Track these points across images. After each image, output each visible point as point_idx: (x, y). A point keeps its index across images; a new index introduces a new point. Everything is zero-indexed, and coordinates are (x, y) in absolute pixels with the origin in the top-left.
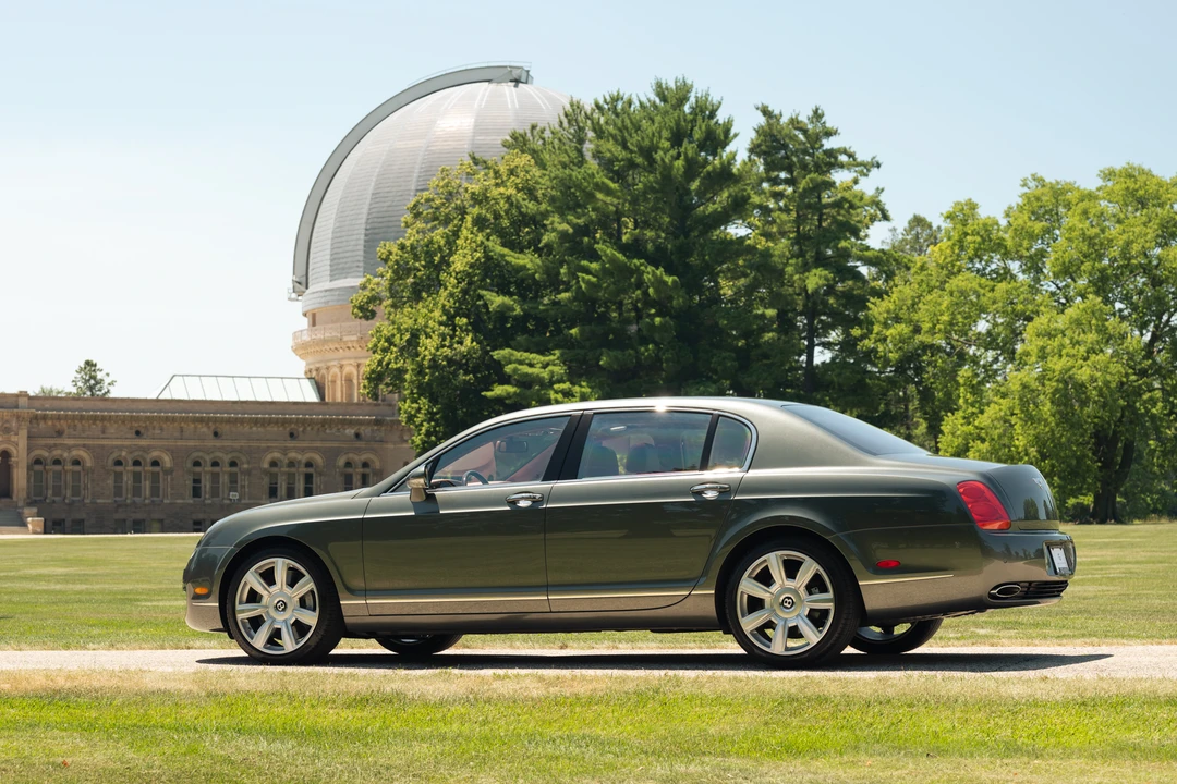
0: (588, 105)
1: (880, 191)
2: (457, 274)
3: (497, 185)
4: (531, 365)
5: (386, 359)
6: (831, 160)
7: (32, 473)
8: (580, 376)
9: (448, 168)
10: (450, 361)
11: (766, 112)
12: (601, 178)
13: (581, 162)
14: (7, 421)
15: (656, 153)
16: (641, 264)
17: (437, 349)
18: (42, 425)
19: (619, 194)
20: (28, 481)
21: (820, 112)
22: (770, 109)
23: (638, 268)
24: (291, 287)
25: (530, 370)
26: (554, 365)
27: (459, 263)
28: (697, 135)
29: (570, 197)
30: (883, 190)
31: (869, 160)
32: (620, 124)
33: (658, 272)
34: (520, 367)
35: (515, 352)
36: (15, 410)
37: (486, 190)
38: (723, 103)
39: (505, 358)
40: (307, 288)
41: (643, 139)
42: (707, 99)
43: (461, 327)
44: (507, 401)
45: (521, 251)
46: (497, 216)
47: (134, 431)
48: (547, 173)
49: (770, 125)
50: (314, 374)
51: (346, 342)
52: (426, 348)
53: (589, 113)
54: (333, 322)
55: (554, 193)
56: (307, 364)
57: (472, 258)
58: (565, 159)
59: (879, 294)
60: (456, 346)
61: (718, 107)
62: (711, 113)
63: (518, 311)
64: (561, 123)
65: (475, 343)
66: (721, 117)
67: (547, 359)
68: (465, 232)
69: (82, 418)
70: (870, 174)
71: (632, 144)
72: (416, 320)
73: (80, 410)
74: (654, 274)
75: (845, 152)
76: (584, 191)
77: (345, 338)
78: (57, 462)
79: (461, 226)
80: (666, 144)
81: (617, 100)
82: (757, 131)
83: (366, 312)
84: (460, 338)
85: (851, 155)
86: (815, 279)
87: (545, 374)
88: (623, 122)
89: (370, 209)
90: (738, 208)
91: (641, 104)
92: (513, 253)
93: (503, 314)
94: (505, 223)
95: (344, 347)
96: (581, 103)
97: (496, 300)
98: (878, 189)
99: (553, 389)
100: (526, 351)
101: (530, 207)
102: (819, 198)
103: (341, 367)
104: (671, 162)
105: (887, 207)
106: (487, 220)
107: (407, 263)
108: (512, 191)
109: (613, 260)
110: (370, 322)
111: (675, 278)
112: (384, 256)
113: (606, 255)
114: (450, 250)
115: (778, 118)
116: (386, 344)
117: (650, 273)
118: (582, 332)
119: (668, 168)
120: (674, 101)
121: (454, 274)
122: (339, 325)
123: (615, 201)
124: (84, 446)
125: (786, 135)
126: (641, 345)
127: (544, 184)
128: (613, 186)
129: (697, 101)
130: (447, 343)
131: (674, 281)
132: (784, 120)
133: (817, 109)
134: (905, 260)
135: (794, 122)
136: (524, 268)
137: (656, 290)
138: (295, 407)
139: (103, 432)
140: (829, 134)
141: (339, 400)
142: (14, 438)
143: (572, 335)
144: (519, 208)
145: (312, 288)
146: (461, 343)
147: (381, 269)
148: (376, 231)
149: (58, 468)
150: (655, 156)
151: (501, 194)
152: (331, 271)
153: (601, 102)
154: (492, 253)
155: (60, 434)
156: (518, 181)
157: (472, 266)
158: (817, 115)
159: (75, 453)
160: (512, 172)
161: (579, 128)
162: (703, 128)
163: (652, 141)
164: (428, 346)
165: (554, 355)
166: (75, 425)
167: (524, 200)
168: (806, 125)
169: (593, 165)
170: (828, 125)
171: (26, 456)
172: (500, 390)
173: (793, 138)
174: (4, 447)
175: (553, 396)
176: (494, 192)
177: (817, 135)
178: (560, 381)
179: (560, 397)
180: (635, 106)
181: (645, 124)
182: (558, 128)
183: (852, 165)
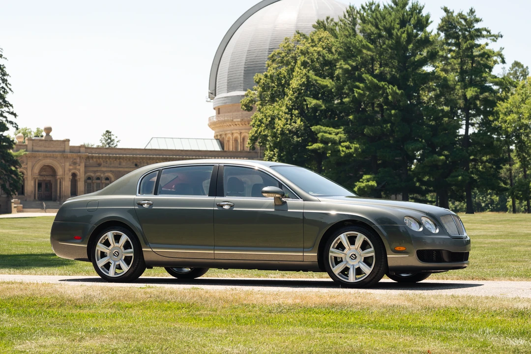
0: (358, 7)
1: (502, 49)
2: (293, 89)
3: (312, 46)
4: (330, 134)
5: (259, 130)
6: (479, 33)
7: (86, 184)
8: (354, 139)
9: (288, 38)
10: (290, 131)
11: (446, 10)
12: (365, 42)
13: (355, 35)
14: (75, 159)
15: (394, 30)
16: (385, 84)
17: (284, 125)
18: (91, 161)
19: (374, 50)
20: (85, 188)
21: (473, 10)
22: (448, 9)
23: (383, 86)
24: (208, 95)
25: (329, 136)
26: (341, 133)
27: (295, 83)
28: (413, 21)
29: (349, 53)
30: (503, 49)
31: (497, 34)
32: (375, 16)
33: (394, 88)
34: (325, 134)
35: (322, 127)
36: (79, 154)
37: (308, 48)
38: (425, 6)
39: (317, 130)
40: (215, 96)
41: (386, 23)
42: (417, 4)
43: (295, 115)
44: (319, 151)
45: (325, 78)
46: (312, 61)
47: (134, 164)
48: (339, 40)
49: (448, 16)
50: (219, 137)
51: (235, 122)
52: (279, 125)
53: (359, 10)
54: (229, 112)
55: (341, 50)
56: (215, 133)
57: (301, 81)
58: (347, 33)
59: (502, 100)
60: (293, 124)
61: (423, 8)
62: (419, 11)
63: (323, 107)
64: (345, 16)
65: (302, 123)
66: (424, 13)
67: (338, 130)
68: (297, 69)
69: (110, 158)
70: (498, 41)
71: (381, 26)
72: (273, 112)
73: (109, 154)
74: (392, 89)
75: (486, 30)
76: (357, 49)
77: (235, 120)
78: (98, 178)
79: (295, 66)
80: (398, 26)
81: (372, 5)
82: (442, 20)
83: (249, 108)
84: (295, 120)
85: (488, 32)
86: (470, 93)
87: (337, 138)
88: (376, 15)
89: (247, 58)
90: (432, 57)
91: (385, 7)
92: (321, 79)
93: (316, 108)
94: (317, 65)
95: (234, 124)
96: (355, 7)
97: (312, 102)
98: (501, 48)
99: (341, 145)
100: (327, 127)
101: (329, 57)
102: (472, 52)
103: (232, 134)
104: (401, 35)
105: (505, 57)
106: (308, 63)
107: (268, 84)
108: (320, 49)
109: (371, 82)
110: (251, 112)
111: (402, 91)
112: (257, 81)
113: (368, 80)
114: (290, 77)
115: (452, 13)
116: (259, 123)
117: (391, 89)
118: (355, 118)
119: (398, 38)
120: (401, 5)
121: (291, 89)
122: (231, 114)
123: (372, 54)
124: (111, 171)
125: (457, 21)
126: (385, 124)
127: (336, 44)
128: (371, 46)
129: (413, 5)
130: (289, 122)
131: (402, 93)
132: (455, 14)
133: (472, 9)
134: (515, 83)
135: (461, 15)
136: (327, 86)
137: (393, 97)
138: (211, 153)
139: (120, 164)
140: (477, 21)
141: (231, 150)
142: (78, 167)
143: (350, 119)
144: (324, 57)
145: (218, 96)
146: (295, 122)
147: (255, 87)
148: (249, 69)
149: (98, 181)
150: (393, 32)
151: (314, 50)
152: (228, 88)
153: (364, 5)
154: (311, 79)
155: (99, 165)
156: (323, 44)
157: (301, 85)
158: (472, 12)
159: (106, 174)
160: (320, 40)
161: (353, 18)
162: (416, 18)
163: (391, 24)
164: (279, 124)
165: (341, 128)
166: (107, 161)
167: (326, 53)
168: (466, 16)
169: (360, 36)
170: (477, 17)
171: (83, 176)
172: (315, 146)
173: (459, 23)
174: (73, 171)
175: (341, 148)
176: (311, 50)
177: (472, 21)
178: (344, 142)
179: (344, 149)
180: (382, 8)
181: (387, 17)
182: (343, 18)
183: (489, 36)
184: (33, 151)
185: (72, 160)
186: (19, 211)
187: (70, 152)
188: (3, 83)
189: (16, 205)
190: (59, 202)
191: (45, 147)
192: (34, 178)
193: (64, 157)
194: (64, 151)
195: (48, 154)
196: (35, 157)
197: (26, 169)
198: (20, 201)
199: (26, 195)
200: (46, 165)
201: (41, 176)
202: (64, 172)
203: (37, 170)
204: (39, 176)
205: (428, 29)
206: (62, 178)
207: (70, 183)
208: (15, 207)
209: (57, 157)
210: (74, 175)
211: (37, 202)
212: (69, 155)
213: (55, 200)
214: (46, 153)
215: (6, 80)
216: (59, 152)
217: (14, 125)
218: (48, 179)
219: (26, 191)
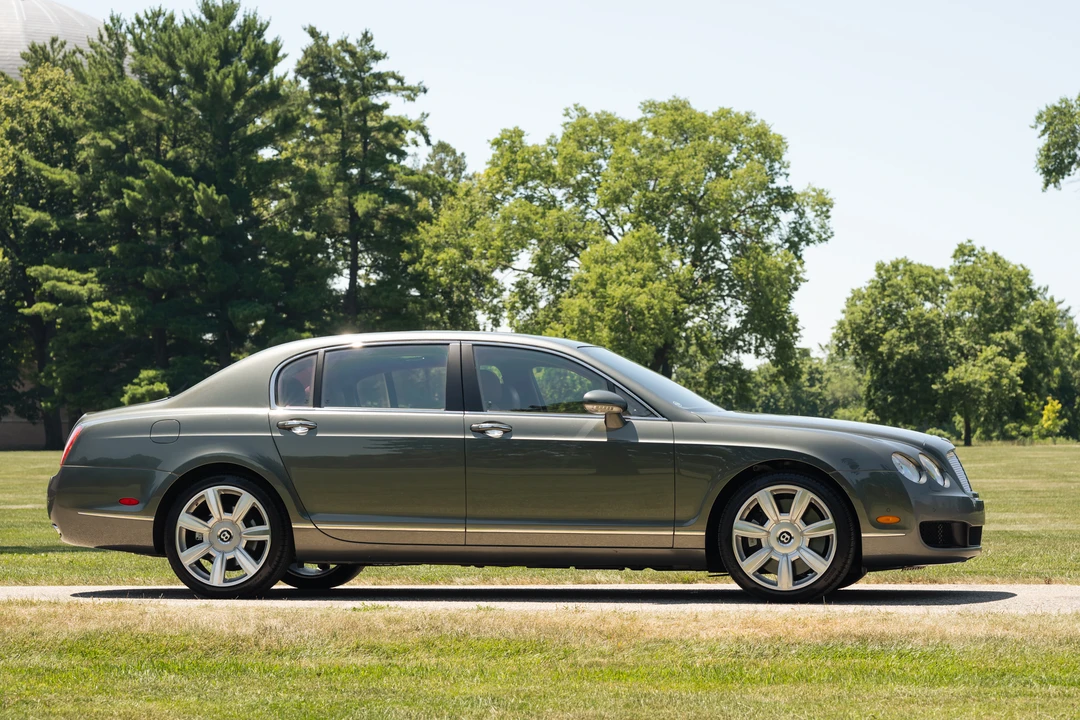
0: (129, 19)
1: (425, 116)
3: (30, 98)
4: (69, 282)
6: (381, 83)
8: (119, 294)
11: (313, 33)
12: (146, 93)
13: (122, 76)
15: (208, 70)
16: (189, 182)
19: (165, 110)
21: (369, 35)
22: (318, 30)
23: (185, 186)
25: (69, 288)
26: (92, 282)
28: (246, 53)
29: (109, 115)
30: (428, 115)
31: (416, 85)
32: (166, 40)
33: (210, 191)
34: (59, 284)
35: (53, 269)
37: (20, 102)
38: (271, 23)
39: (42, 274)
41: (192, 56)
42: (255, 18)
45: (56, 166)
46: (29, 129)
48: (89, 87)
49: (318, 46)
53: (130, 27)
55: (90, 107)
57: (5, 172)
58: (106, 73)
59: (428, 218)
61: (267, 27)
62: (258, 32)
63: (54, 226)
64: (101, 37)
65: (6, 259)
66: (269, 37)
67: (85, 276)
70: (417, 99)
71: (181, 60)
74: (204, 192)
75: (394, 76)
76: (130, 106)
80: (217, 63)
81: (159, 16)
82: (305, 52)
85: (400, 80)
86: (363, 204)
87: (84, 291)
88: (170, 37)
90: (286, 126)
91: (187, 21)
92: (49, 168)
93: (38, 229)
94: (41, 138)
96: (122, 18)
97: (32, 216)
98: (423, 114)
99: (92, 307)
100: (63, 267)
101: (67, 121)
102: (365, 121)
104: (223, 80)
105: (430, 132)
106: (19, 133)
108: (46, 105)
109: (160, 177)
111: (225, 196)
113: (154, 171)
115: (325, 39)
117: (202, 192)
118: (121, 251)
119: (218, 87)
120: (222, 20)
123: (161, 118)
125: (335, 57)
126: (187, 264)
127: (83, 96)
128: (160, 102)
129: (245, 20)
131: (224, 200)
132: (332, 42)
133: (367, 33)
134: (450, 186)
135: (343, 44)
136: (61, 182)
137: (205, 208)
140: (377, 57)
143: (111, 252)
144: (54, 122)
150: (205, 73)
151: (34, 107)
153: (142, 16)
154: (27, 168)
156: (53, 94)
157: (4, 179)
158: (366, 38)
160: (45, 85)
161: (119, 42)
162: (252, 47)
163: (201, 58)
165: (92, 272)
167: (60, 114)
168: (355, 48)
169: (134, 80)
170: (376, 49)
172: (38, 307)
173: (340, 60)
175: (93, 315)
176: (28, 105)
177: (365, 57)
178: (99, 299)
179: (100, 315)
180: (179, 22)
181: (194, 42)
182: (97, 41)
183: (400, 89)
205: (278, 71)
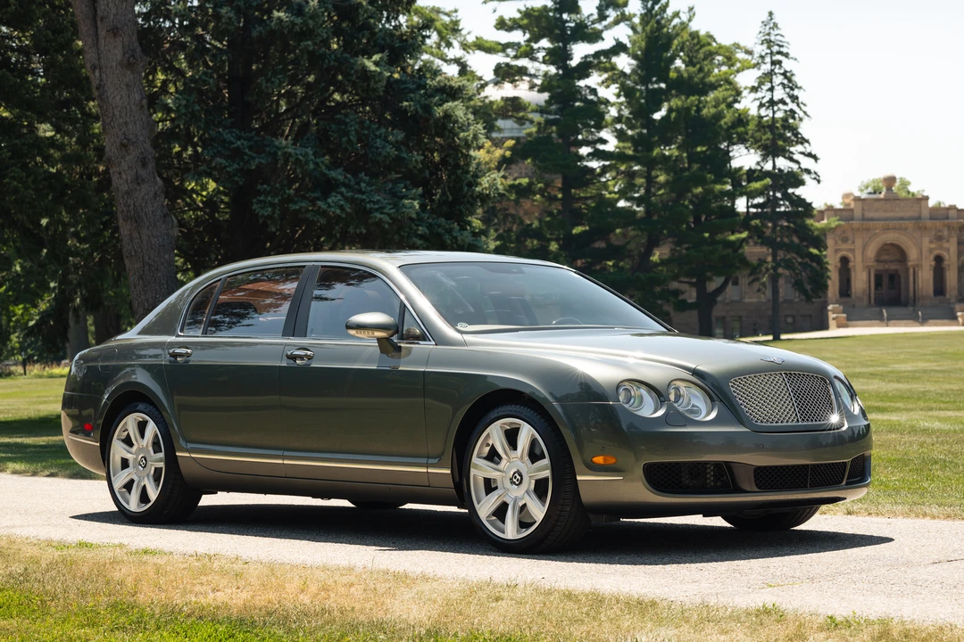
14: (939, 231)
36: (946, 221)
171: (956, 259)
174: (936, 252)
184: (863, 219)
185: (933, 233)
186: (840, 326)
187: (931, 218)
188: (793, 102)
189: (834, 315)
190: (911, 308)
191: (885, 211)
192: (867, 266)
193: (920, 228)
194: (919, 218)
195: (892, 224)
196: (868, 230)
197: (852, 251)
198: (841, 308)
199: (853, 296)
200: (889, 242)
201: (881, 262)
202: (920, 255)
203: (871, 252)
204: (875, 263)
206: (917, 265)
207: (932, 272)
208: (834, 319)
209: (906, 229)
210: (939, 259)
211: (874, 309)
212: (929, 223)
213: (906, 305)
214: (887, 222)
215: (797, 98)
216: (910, 219)
217: (813, 176)
218: (893, 267)
219: (853, 290)
